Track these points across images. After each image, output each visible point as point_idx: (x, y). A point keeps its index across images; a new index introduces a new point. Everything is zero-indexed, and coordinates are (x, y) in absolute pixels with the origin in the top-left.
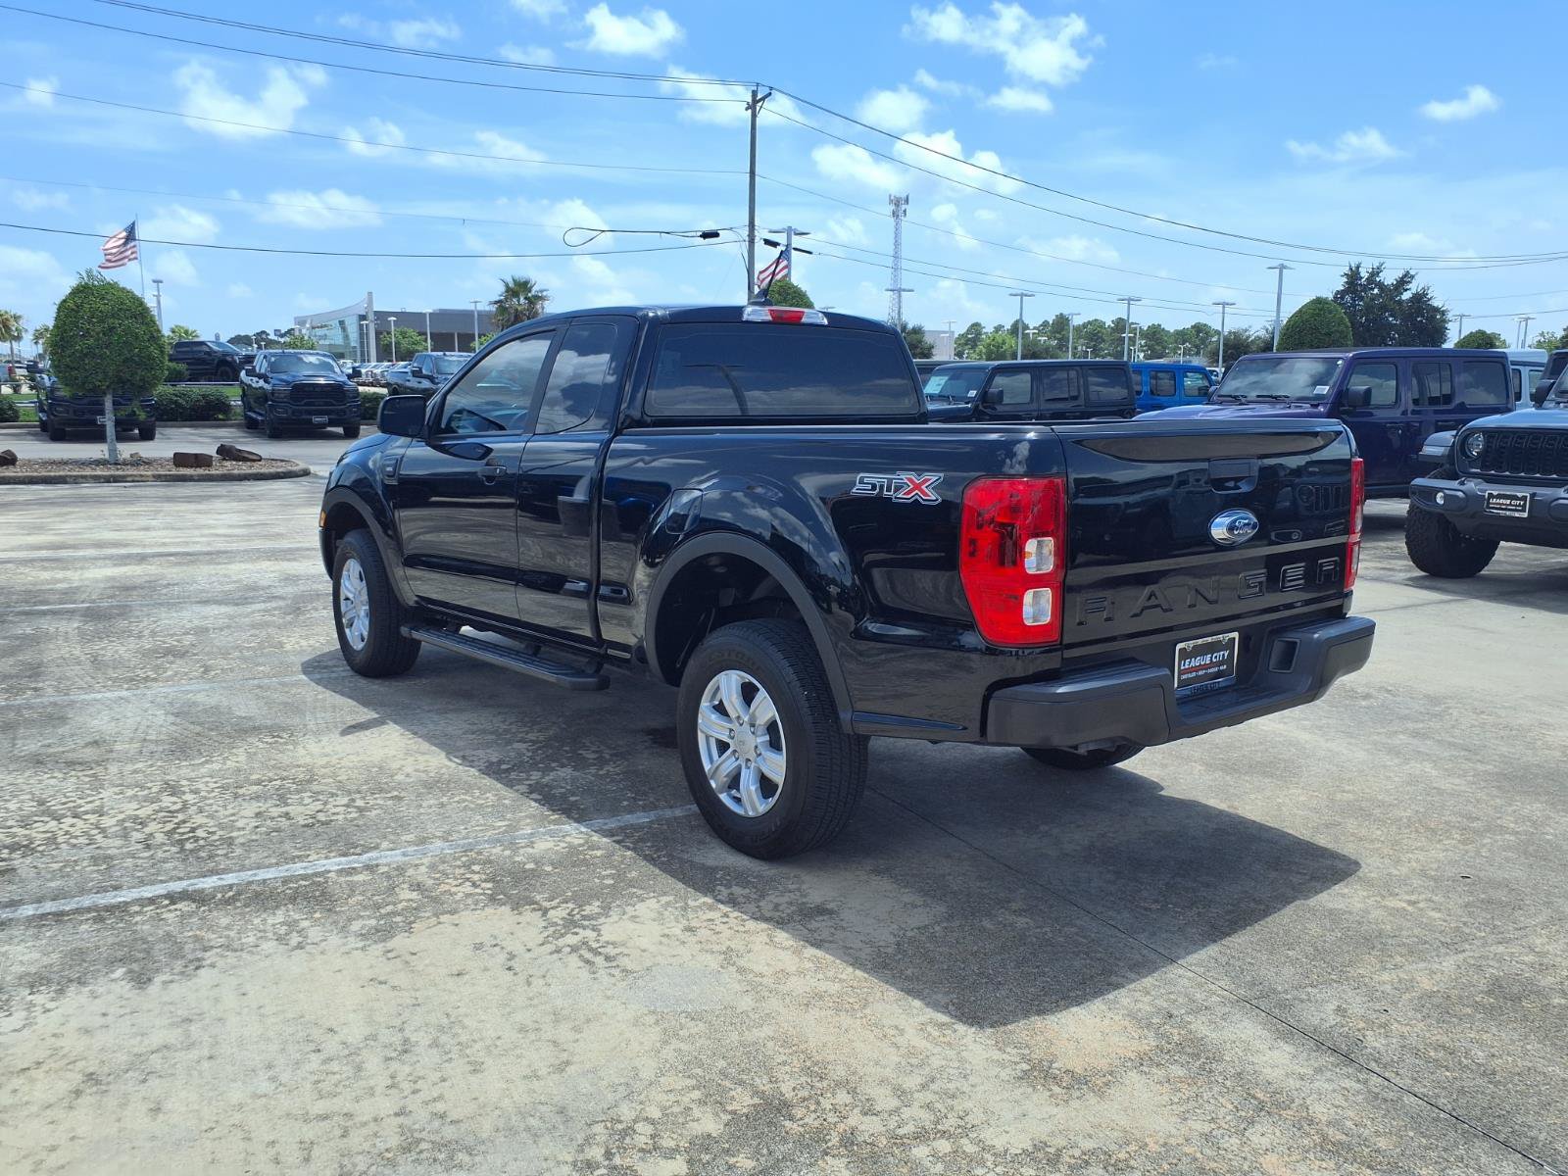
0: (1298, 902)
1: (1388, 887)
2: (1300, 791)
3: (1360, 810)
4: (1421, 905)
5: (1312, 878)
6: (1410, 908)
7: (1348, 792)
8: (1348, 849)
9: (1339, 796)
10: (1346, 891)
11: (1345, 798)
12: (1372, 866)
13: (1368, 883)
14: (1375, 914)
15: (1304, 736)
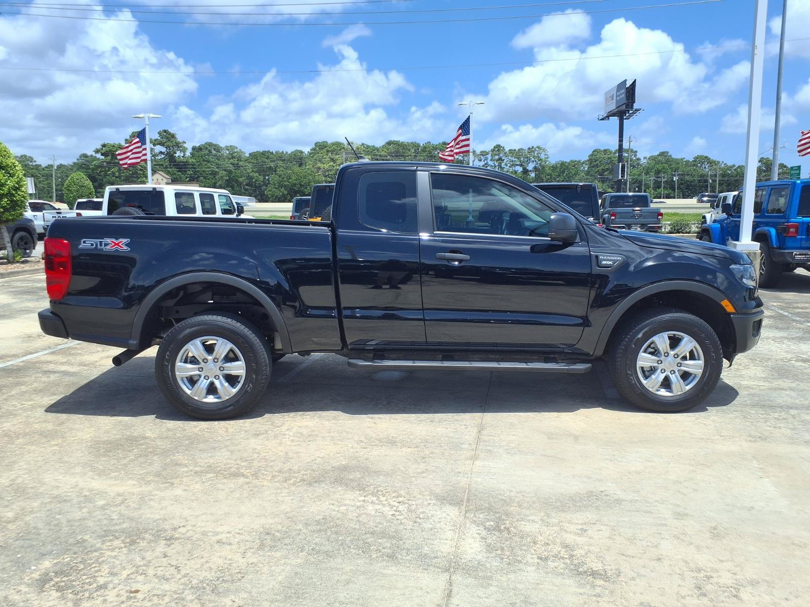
0: (69, 394)
1: (33, 408)
2: (84, 437)
3: (46, 435)
4: (19, 405)
5: (65, 402)
6: (24, 403)
7: (54, 445)
8: (51, 416)
9: (60, 441)
10: (51, 402)
11: (56, 440)
12: (40, 413)
13: (41, 406)
14: (38, 398)
15: (97, 484)
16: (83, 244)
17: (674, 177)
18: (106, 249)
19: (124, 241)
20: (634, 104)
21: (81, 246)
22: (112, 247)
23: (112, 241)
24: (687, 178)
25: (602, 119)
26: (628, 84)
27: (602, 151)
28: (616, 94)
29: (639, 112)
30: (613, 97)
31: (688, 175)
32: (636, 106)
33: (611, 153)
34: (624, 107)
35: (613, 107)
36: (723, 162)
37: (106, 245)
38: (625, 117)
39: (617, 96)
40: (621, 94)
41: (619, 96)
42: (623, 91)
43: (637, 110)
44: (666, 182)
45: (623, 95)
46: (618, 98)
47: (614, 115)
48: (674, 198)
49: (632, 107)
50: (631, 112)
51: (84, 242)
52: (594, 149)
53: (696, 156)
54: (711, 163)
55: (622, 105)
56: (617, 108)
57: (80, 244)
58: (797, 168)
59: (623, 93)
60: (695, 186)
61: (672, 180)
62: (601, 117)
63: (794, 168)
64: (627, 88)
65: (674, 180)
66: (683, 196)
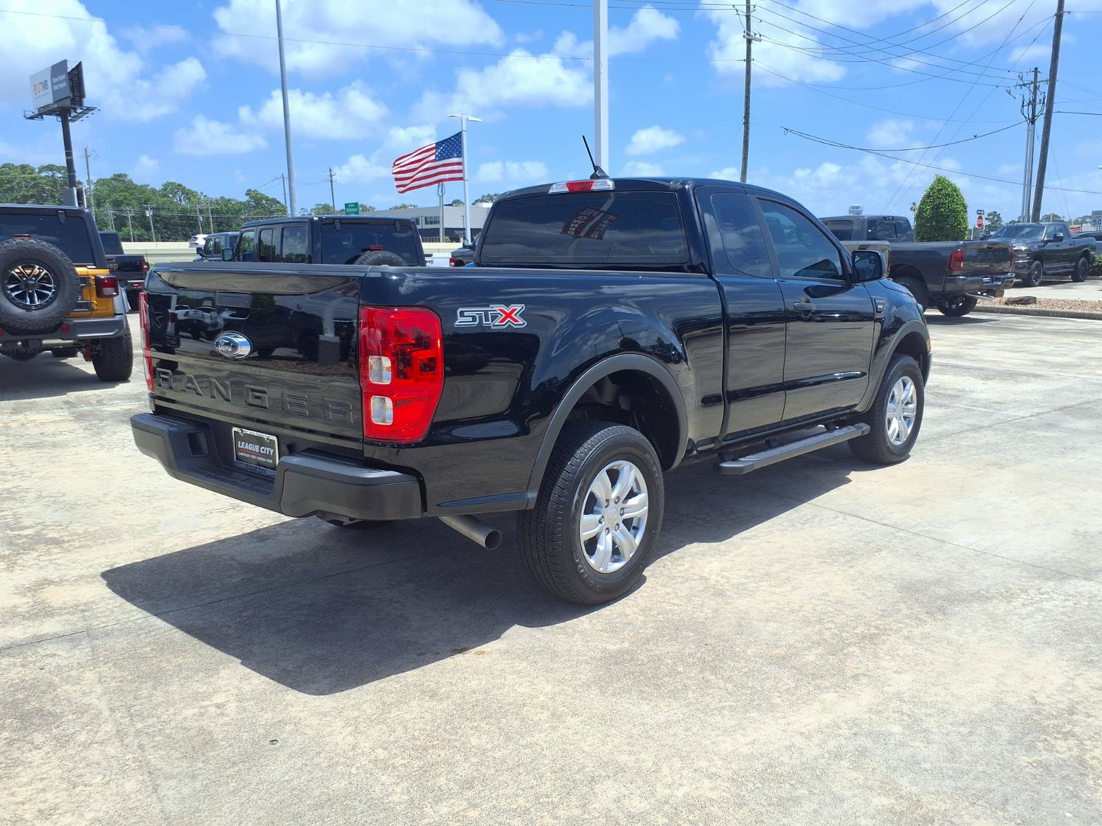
16: (460, 319)
17: (147, 212)
18: (494, 326)
19: (519, 307)
20: (84, 100)
21: (457, 323)
22: (502, 321)
23: (501, 310)
24: (163, 213)
25: (32, 118)
26: (71, 67)
27: (16, 167)
28: (52, 80)
29: (93, 112)
30: (46, 85)
31: (163, 209)
32: (87, 102)
33: (33, 170)
34: (67, 103)
35: (48, 99)
36: (202, 193)
37: (494, 318)
38: (70, 118)
39: (53, 84)
40: (61, 82)
41: (57, 84)
42: (63, 77)
43: (89, 109)
44: (133, 218)
45: (64, 84)
46: (56, 88)
47: (50, 113)
48: (149, 240)
49: (81, 104)
50: (79, 111)
51: (462, 314)
52: (3, 163)
53: (166, 182)
54: (187, 194)
55: (66, 98)
56: (55, 102)
57: (456, 319)
58: (353, 205)
59: (64, 80)
60: (176, 225)
61: (144, 216)
62: (29, 114)
63: (349, 206)
64: (69, 73)
65: (148, 215)
66: (162, 238)
